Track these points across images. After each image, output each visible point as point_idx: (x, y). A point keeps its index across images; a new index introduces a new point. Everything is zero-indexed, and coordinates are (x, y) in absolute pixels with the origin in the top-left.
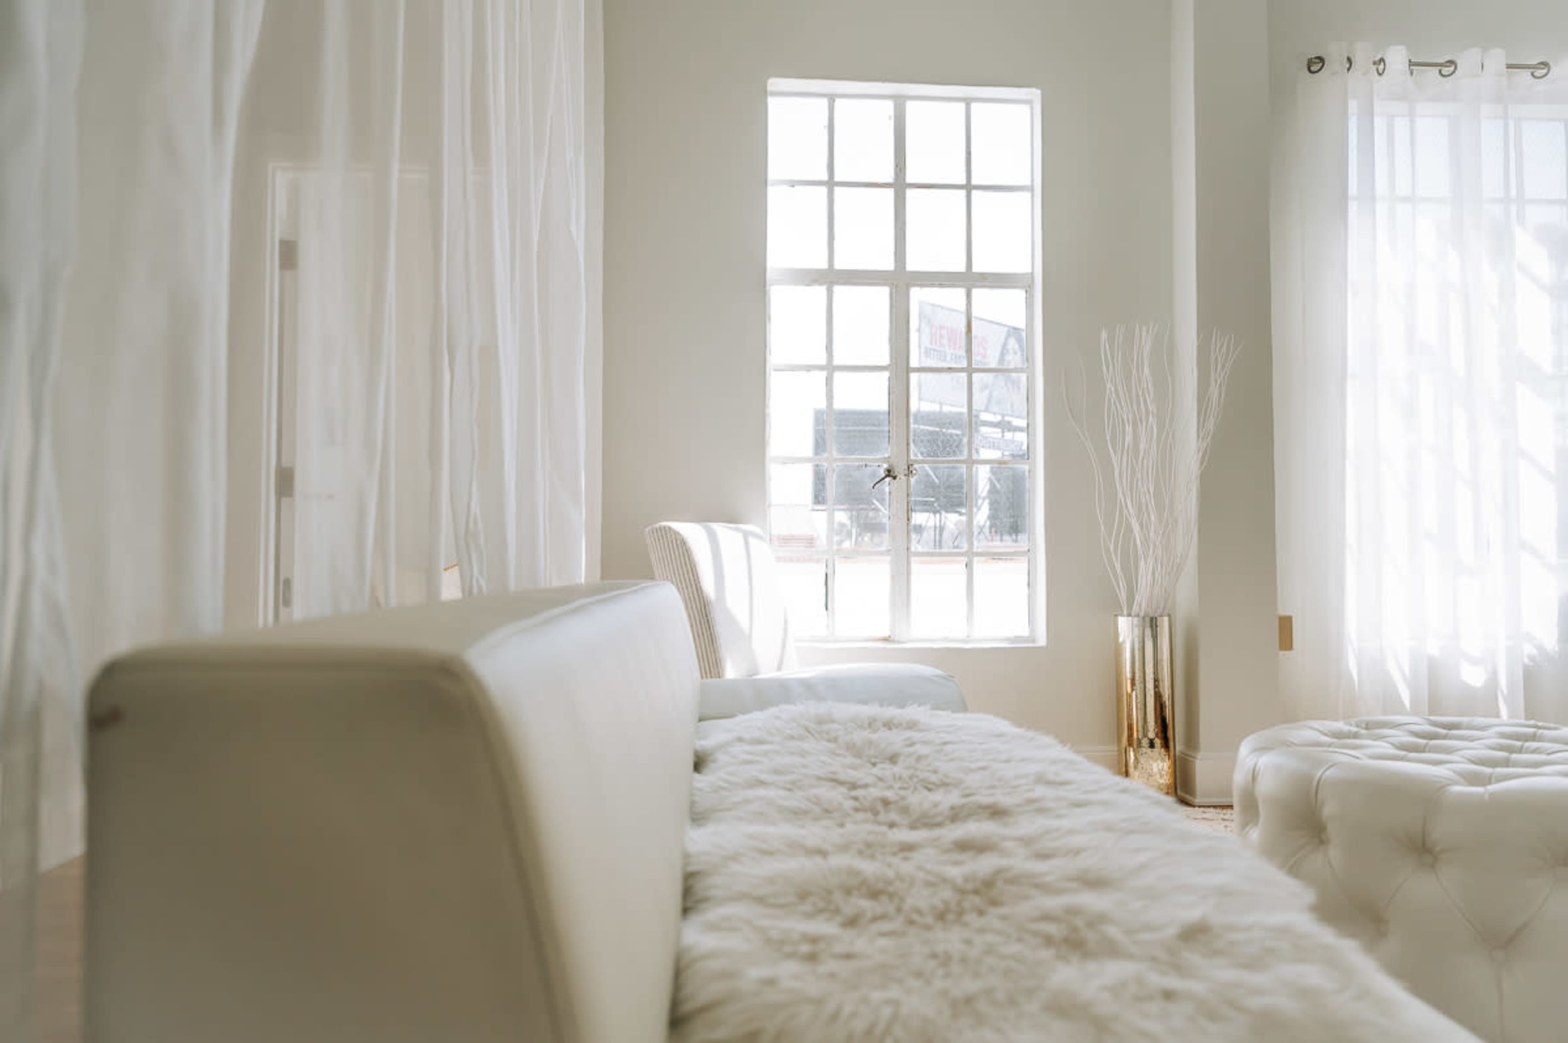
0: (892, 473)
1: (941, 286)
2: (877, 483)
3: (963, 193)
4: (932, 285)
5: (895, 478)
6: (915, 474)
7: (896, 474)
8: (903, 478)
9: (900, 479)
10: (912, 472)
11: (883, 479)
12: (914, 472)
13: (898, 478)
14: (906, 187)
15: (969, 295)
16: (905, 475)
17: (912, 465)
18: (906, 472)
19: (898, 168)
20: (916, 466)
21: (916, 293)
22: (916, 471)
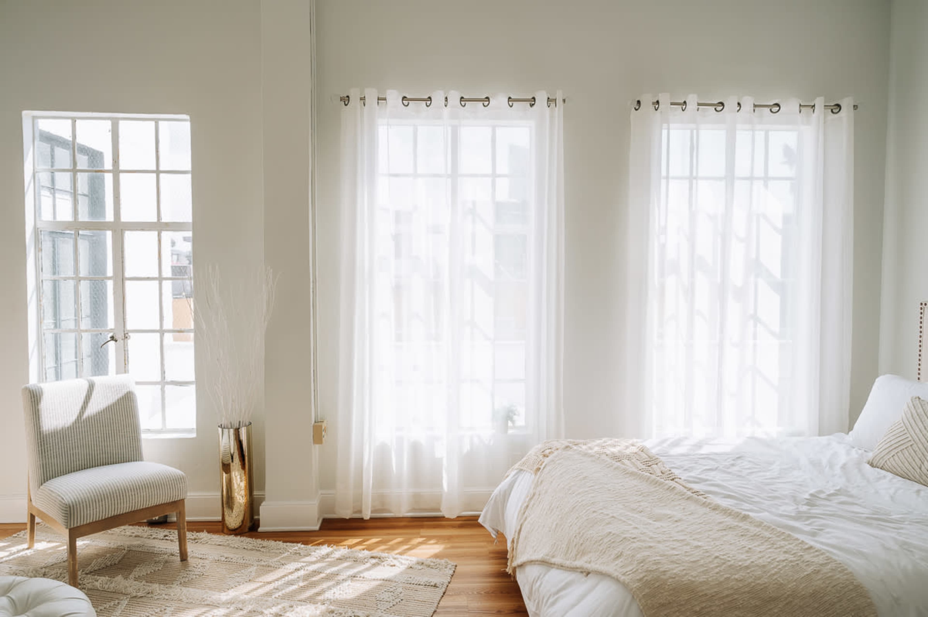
0: (113, 339)
1: (143, 230)
2: (103, 345)
3: (154, 175)
4: (137, 230)
5: (116, 341)
7: (117, 338)
8: (122, 341)
9: (120, 342)
10: (127, 337)
11: (108, 342)
12: (128, 337)
13: (118, 341)
14: (120, 172)
15: (159, 235)
17: (127, 333)
18: (124, 338)
19: (114, 161)
20: (130, 334)
21: (128, 235)
22: (129, 336)
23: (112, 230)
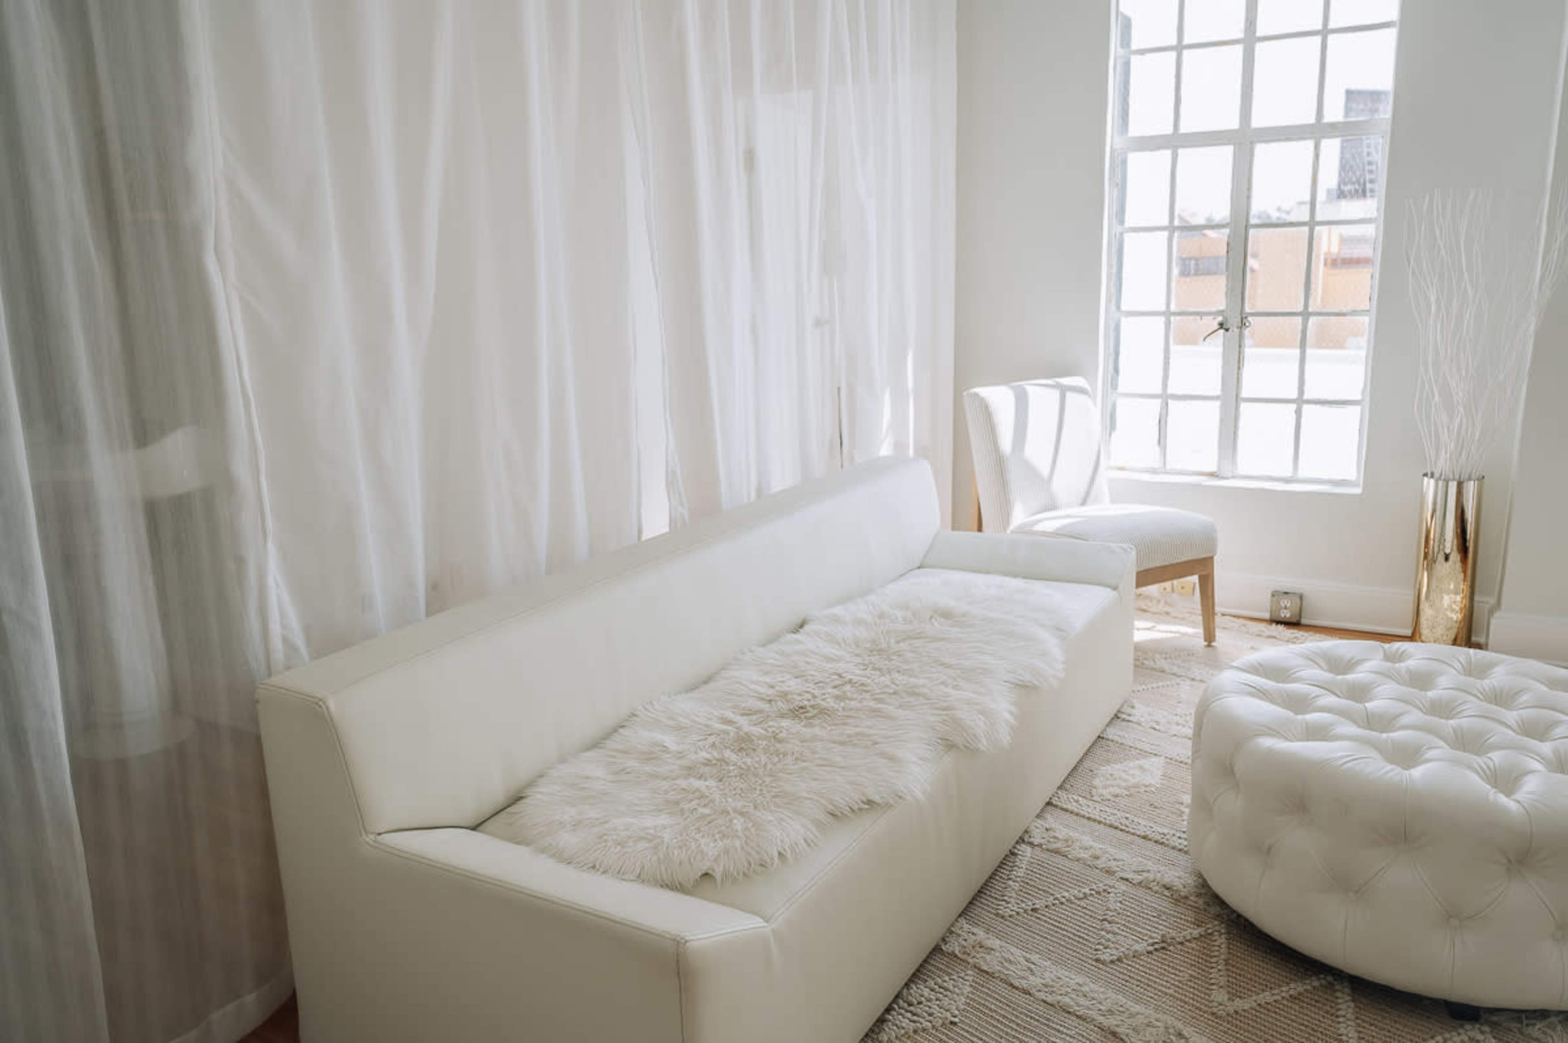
0: (1224, 327)
1: (1288, 139)
2: (1210, 333)
3: (1318, 38)
4: (1279, 140)
5: (1227, 330)
6: (1248, 327)
7: (1229, 326)
8: (1237, 331)
9: (1233, 331)
10: (1245, 324)
11: (1215, 331)
12: (1247, 324)
13: (1230, 330)
14: (1256, 41)
15: (1317, 147)
16: (1238, 327)
17: (1246, 318)
18: (1240, 325)
19: (1249, 22)
20: (1250, 319)
21: (1261, 150)
22: (1250, 323)
23: (1234, 144)
